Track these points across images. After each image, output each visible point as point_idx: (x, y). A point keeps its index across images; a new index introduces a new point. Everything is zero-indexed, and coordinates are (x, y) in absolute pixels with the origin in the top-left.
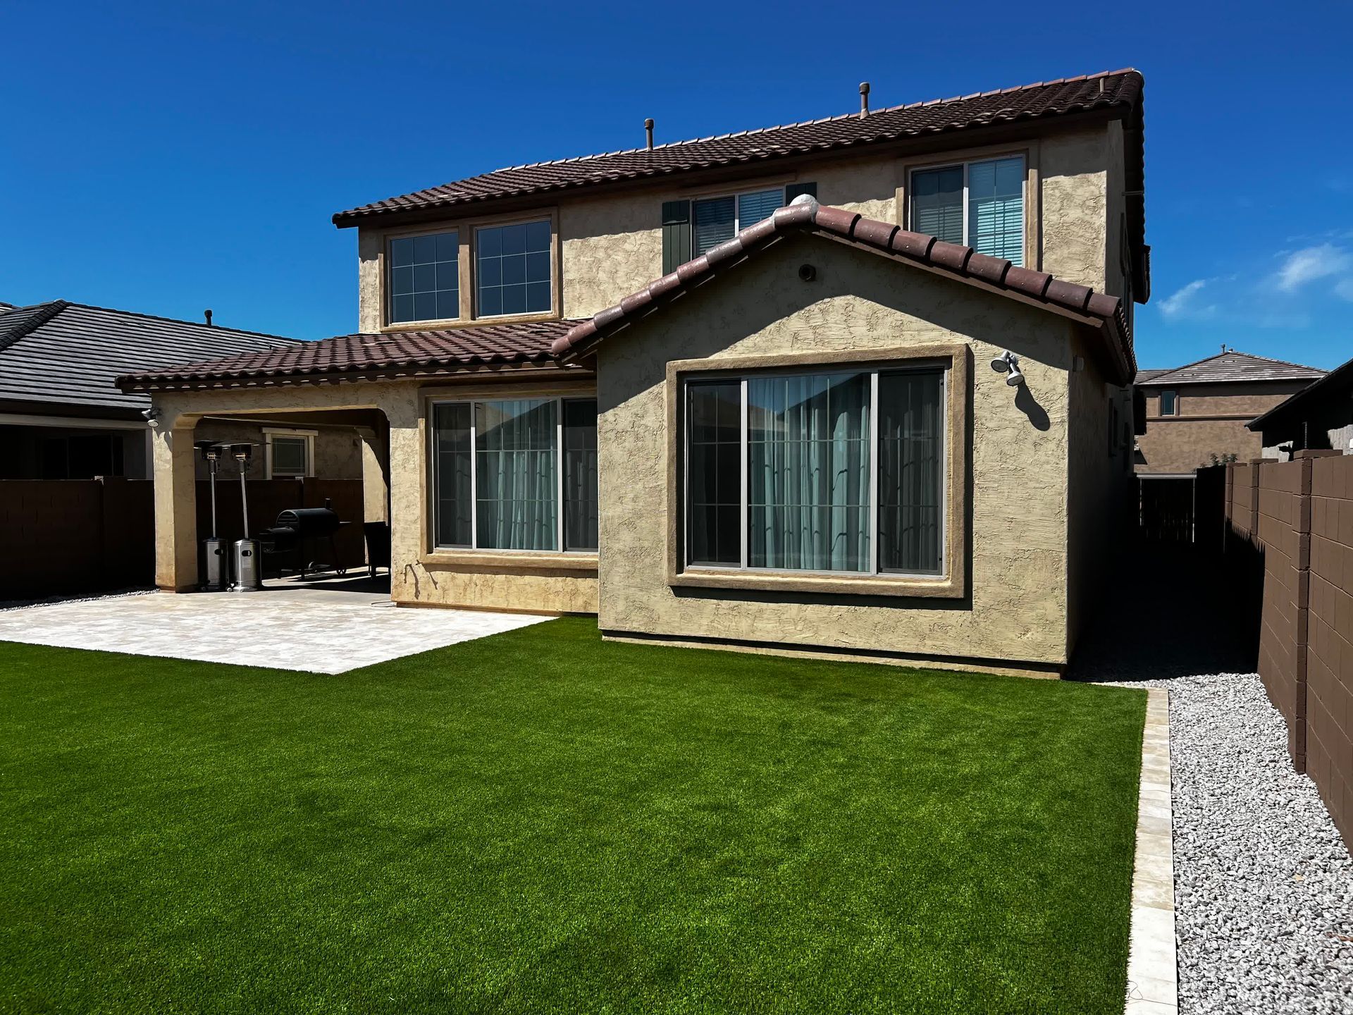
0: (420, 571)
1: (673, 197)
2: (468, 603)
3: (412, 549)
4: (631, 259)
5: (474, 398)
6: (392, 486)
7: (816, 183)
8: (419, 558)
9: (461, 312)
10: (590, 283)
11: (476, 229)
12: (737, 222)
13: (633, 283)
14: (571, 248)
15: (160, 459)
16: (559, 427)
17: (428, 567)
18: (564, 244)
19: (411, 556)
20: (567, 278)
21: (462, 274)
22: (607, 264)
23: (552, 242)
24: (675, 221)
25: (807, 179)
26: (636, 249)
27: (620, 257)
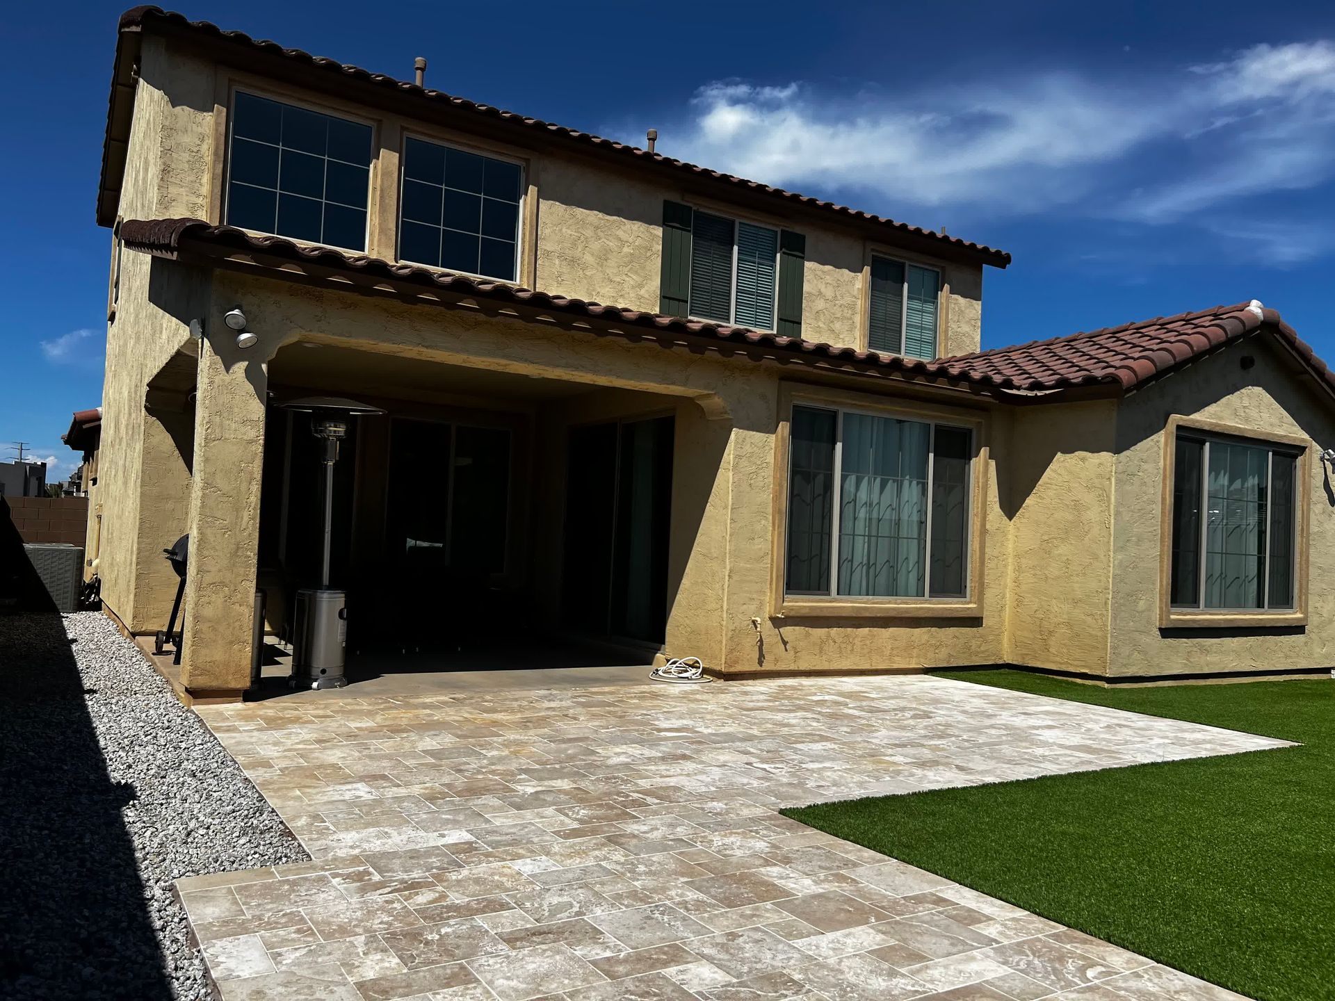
0: (768, 629)
1: (675, 198)
2: (826, 667)
3: (755, 596)
4: (626, 250)
5: (844, 406)
6: (732, 509)
7: (803, 237)
8: (768, 610)
9: (371, 241)
10: (573, 262)
11: (406, 134)
12: (736, 248)
13: (627, 279)
14: (552, 210)
15: (225, 415)
16: (931, 456)
17: (777, 622)
18: (544, 205)
19: (753, 607)
20: (543, 247)
21: (382, 190)
22: (596, 246)
23: (526, 195)
24: (678, 225)
25: (798, 230)
26: (630, 240)
27: (612, 244)
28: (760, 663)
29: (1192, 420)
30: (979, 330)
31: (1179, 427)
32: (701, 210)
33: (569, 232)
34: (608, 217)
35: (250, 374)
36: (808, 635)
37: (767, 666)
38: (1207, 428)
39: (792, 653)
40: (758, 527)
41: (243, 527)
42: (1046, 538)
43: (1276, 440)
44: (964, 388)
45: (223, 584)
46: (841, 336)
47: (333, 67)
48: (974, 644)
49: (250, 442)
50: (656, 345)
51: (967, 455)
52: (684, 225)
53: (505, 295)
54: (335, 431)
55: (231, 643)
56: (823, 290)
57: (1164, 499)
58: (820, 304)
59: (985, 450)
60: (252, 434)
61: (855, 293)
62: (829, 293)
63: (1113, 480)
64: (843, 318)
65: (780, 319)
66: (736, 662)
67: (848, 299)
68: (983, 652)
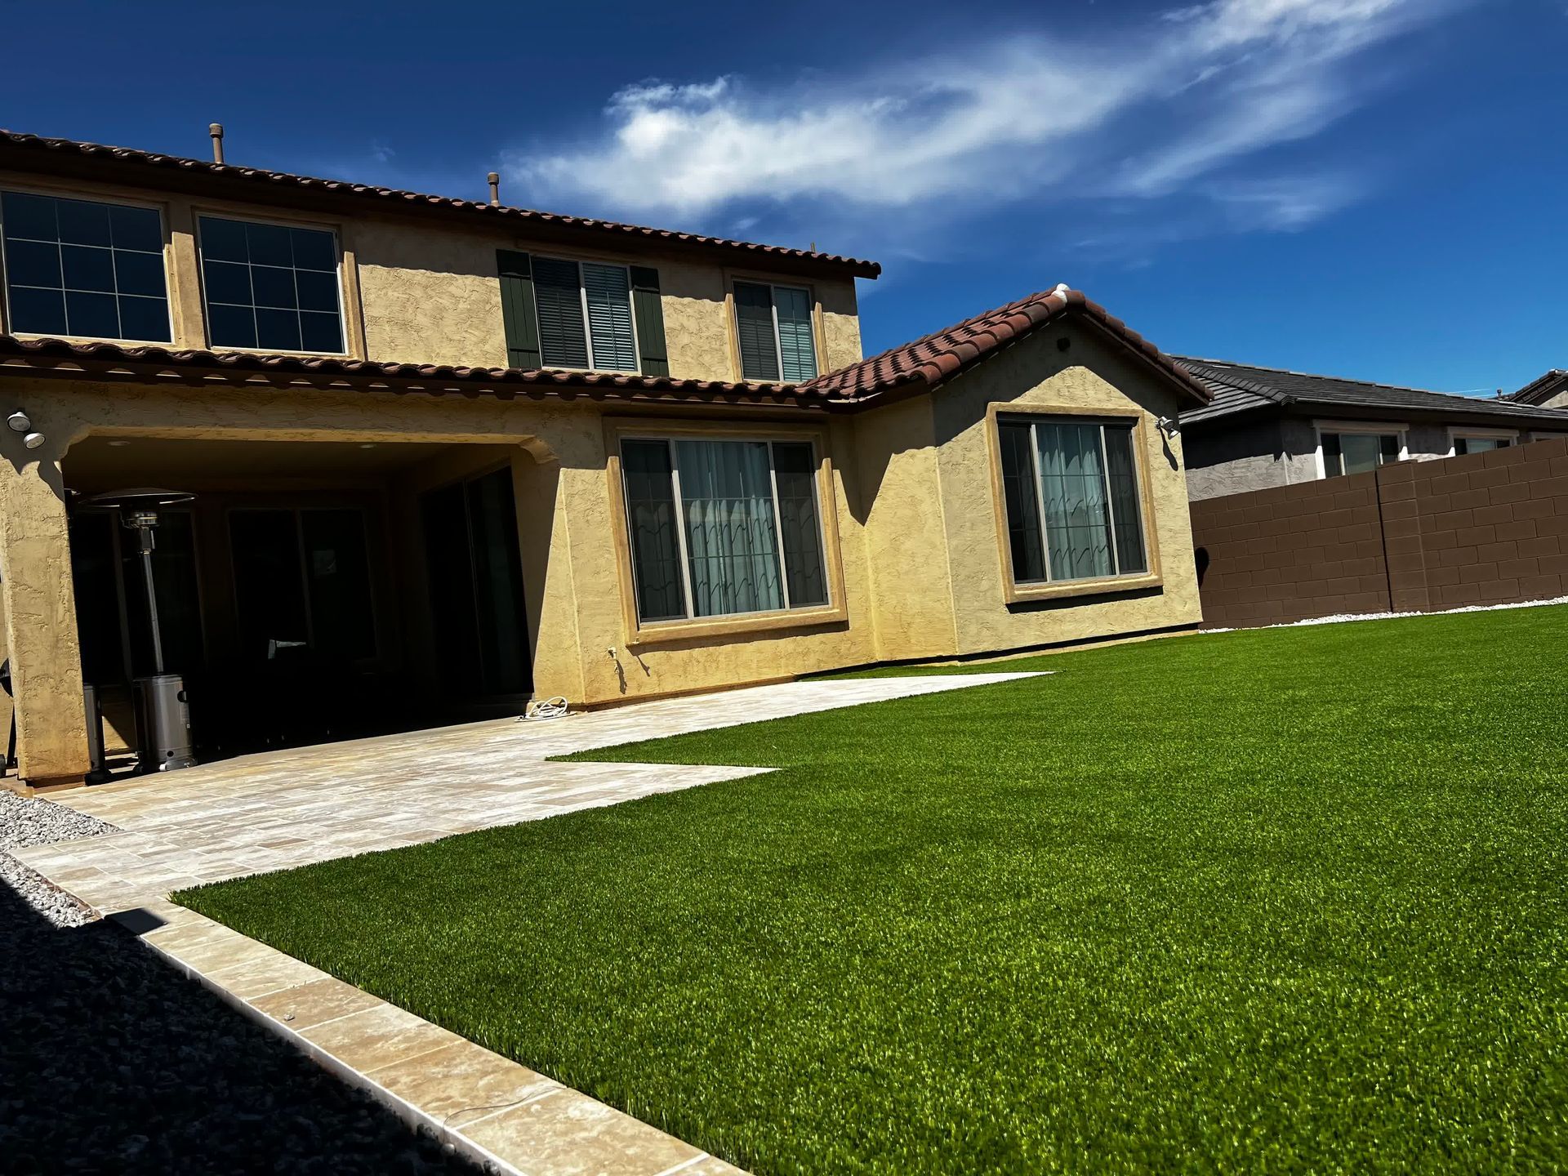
0: (626, 657)
1: (508, 246)
2: (692, 686)
3: (608, 628)
4: (461, 306)
5: (675, 436)
6: (571, 546)
7: (656, 271)
8: (625, 638)
9: (177, 332)
10: (405, 326)
11: (198, 214)
12: (583, 291)
13: (467, 335)
14: (373, 276)
15: (24, 514)
16: (773, 473)
17: (636, 649)
18: (364, 270)
19: (608, 638)
20: (370, 313)
21: (180, 276)
22: (427, 306)
23: (343, 261)
24: (515, 274)
25: (648, 264)
26: (466, 296)
27: (445, 301)
28: (623, 690)
29: (1013, 406)
30: (860, 346)
31: (999, 414)
32: (539, 255)
33: (396, 294)
34: (437, 275)
35: (43, 473)
36: (669, 658)
37: (631, 692)
38: (1029, 411)
39: (654, 678)
40: (602, 561)
41: (60, 619)
42: (893, 536)
43: (1104, 414)
44: (790, 404)
45: (47, 676)
46: (713, 369)
47: (103, 154)
48: (843, 648)
49: (54, 538)
50: (461, 396)
51: (810, 469)
52: (523, 273)
53: (333, 369)
54: (146, 521)
55: (65, 730)
56: (686, 323)
57: (993, 484)
58: (685, 339)
59: (827, 462)
60: (55, 530)
61: (721, 322)
62: (692, 325)
63: (938, 471)
64: (711, 350)
65: (643, 359)
66: (598, 692)
67: (714, 330)
68: (853, 654)
